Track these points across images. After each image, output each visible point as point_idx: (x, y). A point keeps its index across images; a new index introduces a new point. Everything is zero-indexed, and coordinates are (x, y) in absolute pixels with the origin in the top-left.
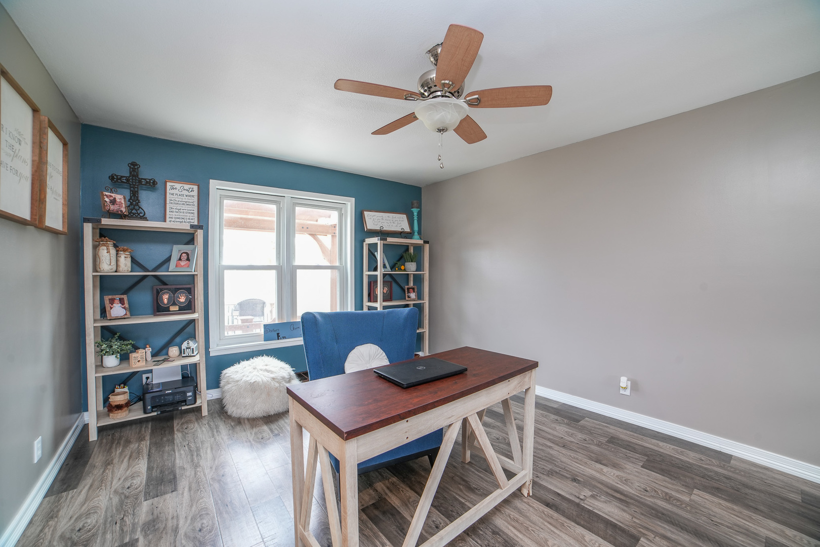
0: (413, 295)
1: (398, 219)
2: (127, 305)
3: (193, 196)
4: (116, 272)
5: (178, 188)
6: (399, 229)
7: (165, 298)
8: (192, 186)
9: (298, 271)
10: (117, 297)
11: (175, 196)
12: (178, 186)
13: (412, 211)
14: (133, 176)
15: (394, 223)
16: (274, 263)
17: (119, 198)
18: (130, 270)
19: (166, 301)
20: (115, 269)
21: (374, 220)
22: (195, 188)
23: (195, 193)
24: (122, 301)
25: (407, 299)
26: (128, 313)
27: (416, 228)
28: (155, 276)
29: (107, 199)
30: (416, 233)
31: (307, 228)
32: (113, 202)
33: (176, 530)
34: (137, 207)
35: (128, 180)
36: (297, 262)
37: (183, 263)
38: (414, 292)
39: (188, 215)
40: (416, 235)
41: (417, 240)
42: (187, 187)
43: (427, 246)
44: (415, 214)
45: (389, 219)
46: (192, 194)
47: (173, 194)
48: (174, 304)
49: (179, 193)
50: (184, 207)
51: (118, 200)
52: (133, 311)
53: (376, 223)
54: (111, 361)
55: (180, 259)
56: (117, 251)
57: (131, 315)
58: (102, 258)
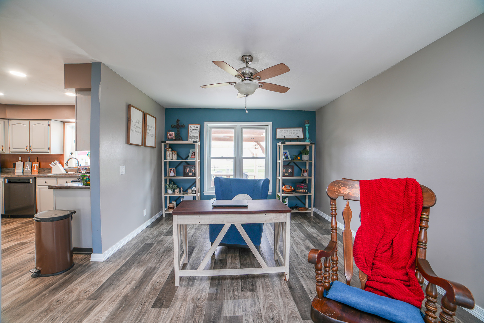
0: (306, 174)
1: (297, 131)
2: (175, 172)
3: (198, 129)
4: (172, 159)
5: (193, 127)
6: (296, 137)
7: (188, 170)
8: (198, 125)
9: (244, 160)
10: (172, 169)
11: (192, 130)
12: (193, 126)
13: (305, 126)
14: (178, 124)
15: (293, 133)
16: (233, 156)
17: (173, 133)
18: (176, 159)
19: (188, 171)
20: (171, 159)
21: (282, 133)
22: (199, 126)
23: (199, 128)
24: (174, 170)
25: (302, 176)
26: (175, 175)
27: (307, 135)
28: (186, 162)
29: (169, 134)
30: (307, 139)
31: (254, 139)
32: (170, 135)
33: (164, 245)
34: (179, 136)
35: (176, 126)
36: (244, 156)
37: (193, 157)
38: (307, 172)
39: (196, 137)
40: (307, 140)
41: (307, 143)
42: (196, 126)
43: (313, 146)
44: (307, 127)
45: (291, 131)
46: (198, 128)
47: (191, 130)
48: (191, 173)
49: (193, 129)
50: (195, 134)
51: (172, 134)
52: (177, 174)
53: (283, 135)
54: (170, 191)
55: (192, 155)
56: (172, 152)
57: (176, 176)
58: (167, 155)
